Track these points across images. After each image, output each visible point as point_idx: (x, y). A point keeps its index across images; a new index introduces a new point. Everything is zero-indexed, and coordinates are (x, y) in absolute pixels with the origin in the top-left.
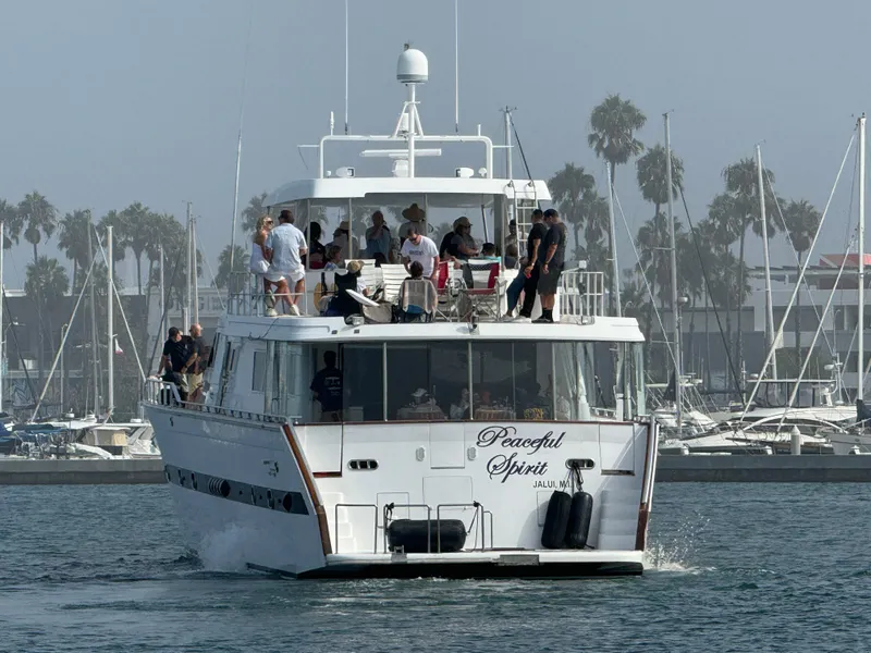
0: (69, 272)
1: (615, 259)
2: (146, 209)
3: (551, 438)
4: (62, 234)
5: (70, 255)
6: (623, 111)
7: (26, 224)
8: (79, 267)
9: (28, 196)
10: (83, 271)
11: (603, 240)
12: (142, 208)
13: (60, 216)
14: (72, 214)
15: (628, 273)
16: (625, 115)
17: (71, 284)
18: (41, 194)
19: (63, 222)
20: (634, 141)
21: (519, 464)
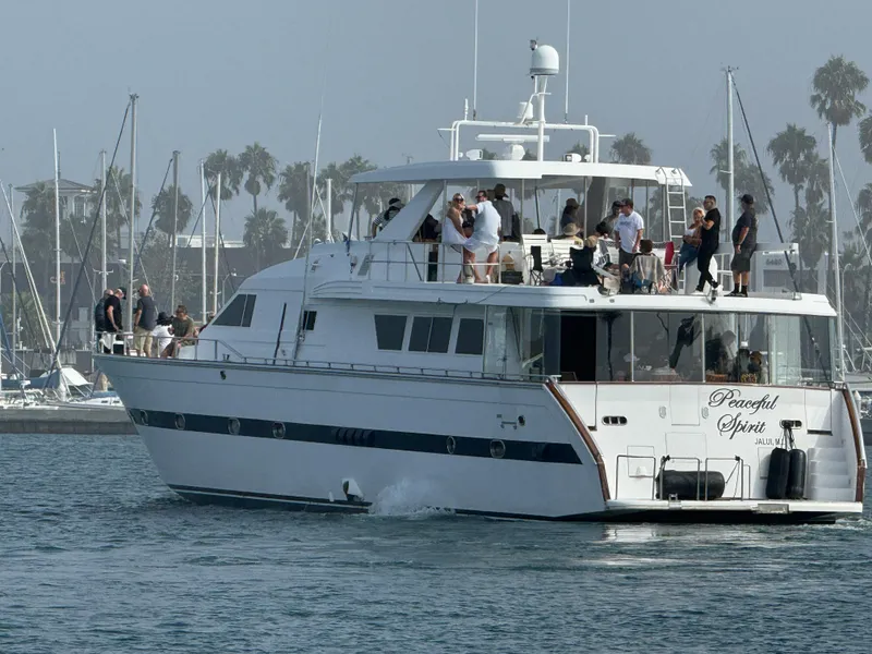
0: (289, 225)
1: (835, 221)
2: (366, 162)
3: (767, 401)
4: (282, 186)
5: (289, 207)
6: (847, 72)
7: (246, 175)
8: (298, 219)
9: (248, 147)
10: (301, 224)
11: (824, 202)
12: (362, 161)
13: (281, 167)
14: (293, 166)
15: (848, 235)
16: (848, 77)
17: (290, 236)
18: (262, 145)
19: (283, 174)
20: (857, 103)
21: (743, 423)
